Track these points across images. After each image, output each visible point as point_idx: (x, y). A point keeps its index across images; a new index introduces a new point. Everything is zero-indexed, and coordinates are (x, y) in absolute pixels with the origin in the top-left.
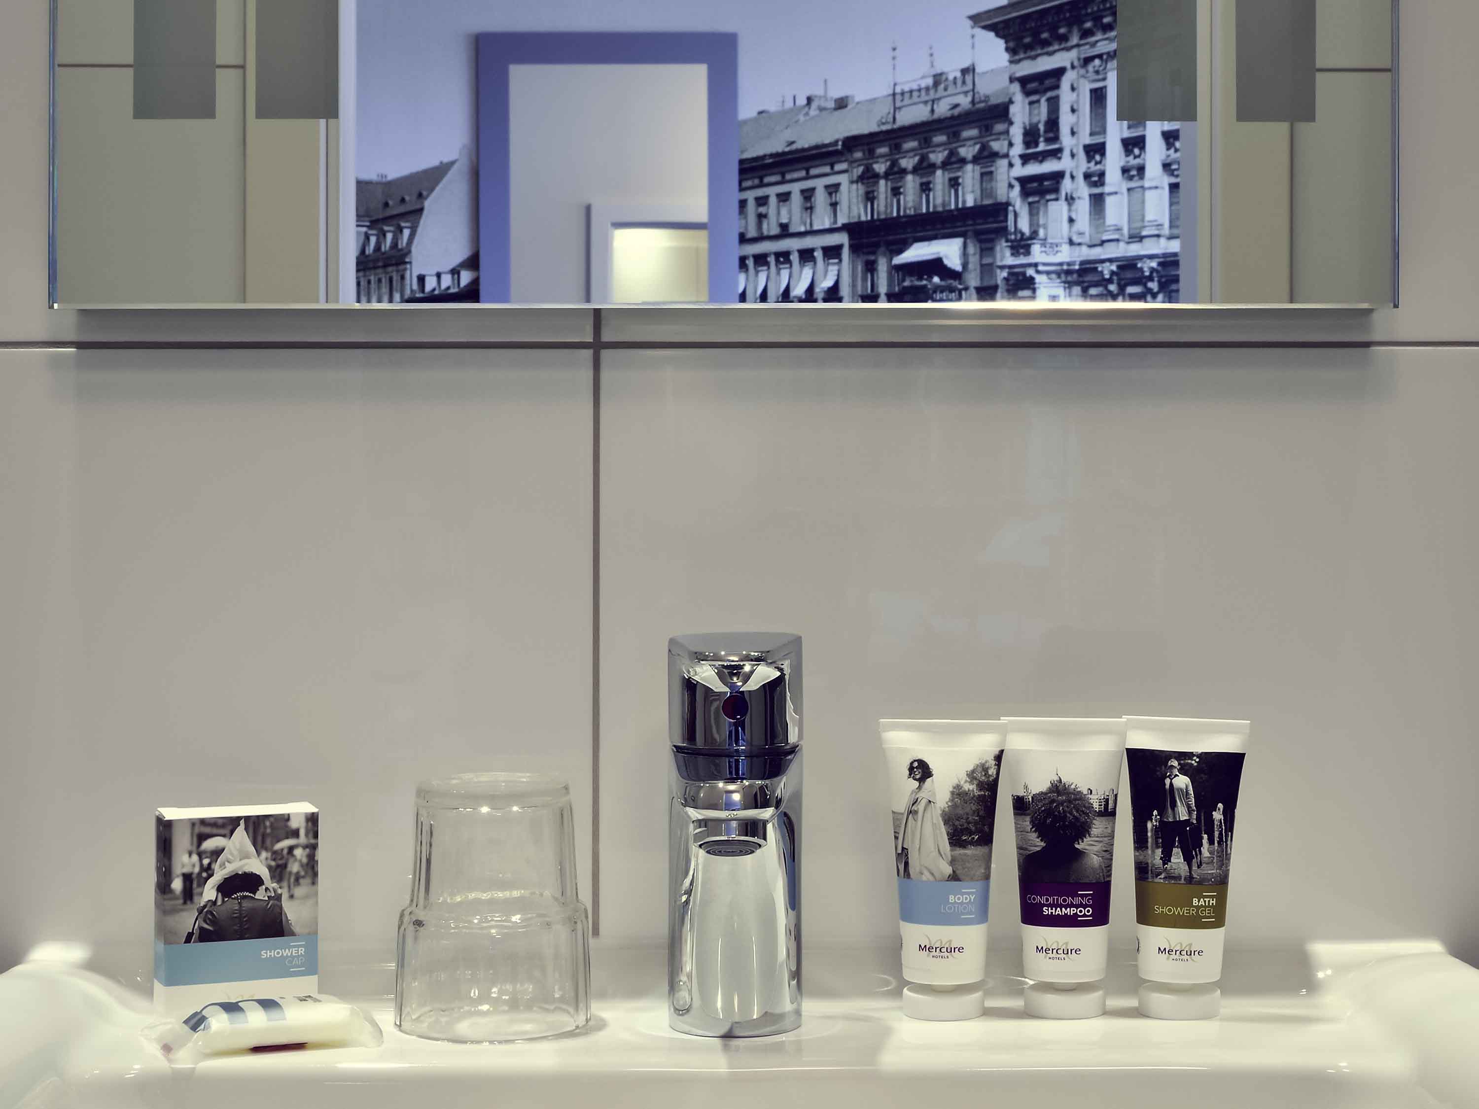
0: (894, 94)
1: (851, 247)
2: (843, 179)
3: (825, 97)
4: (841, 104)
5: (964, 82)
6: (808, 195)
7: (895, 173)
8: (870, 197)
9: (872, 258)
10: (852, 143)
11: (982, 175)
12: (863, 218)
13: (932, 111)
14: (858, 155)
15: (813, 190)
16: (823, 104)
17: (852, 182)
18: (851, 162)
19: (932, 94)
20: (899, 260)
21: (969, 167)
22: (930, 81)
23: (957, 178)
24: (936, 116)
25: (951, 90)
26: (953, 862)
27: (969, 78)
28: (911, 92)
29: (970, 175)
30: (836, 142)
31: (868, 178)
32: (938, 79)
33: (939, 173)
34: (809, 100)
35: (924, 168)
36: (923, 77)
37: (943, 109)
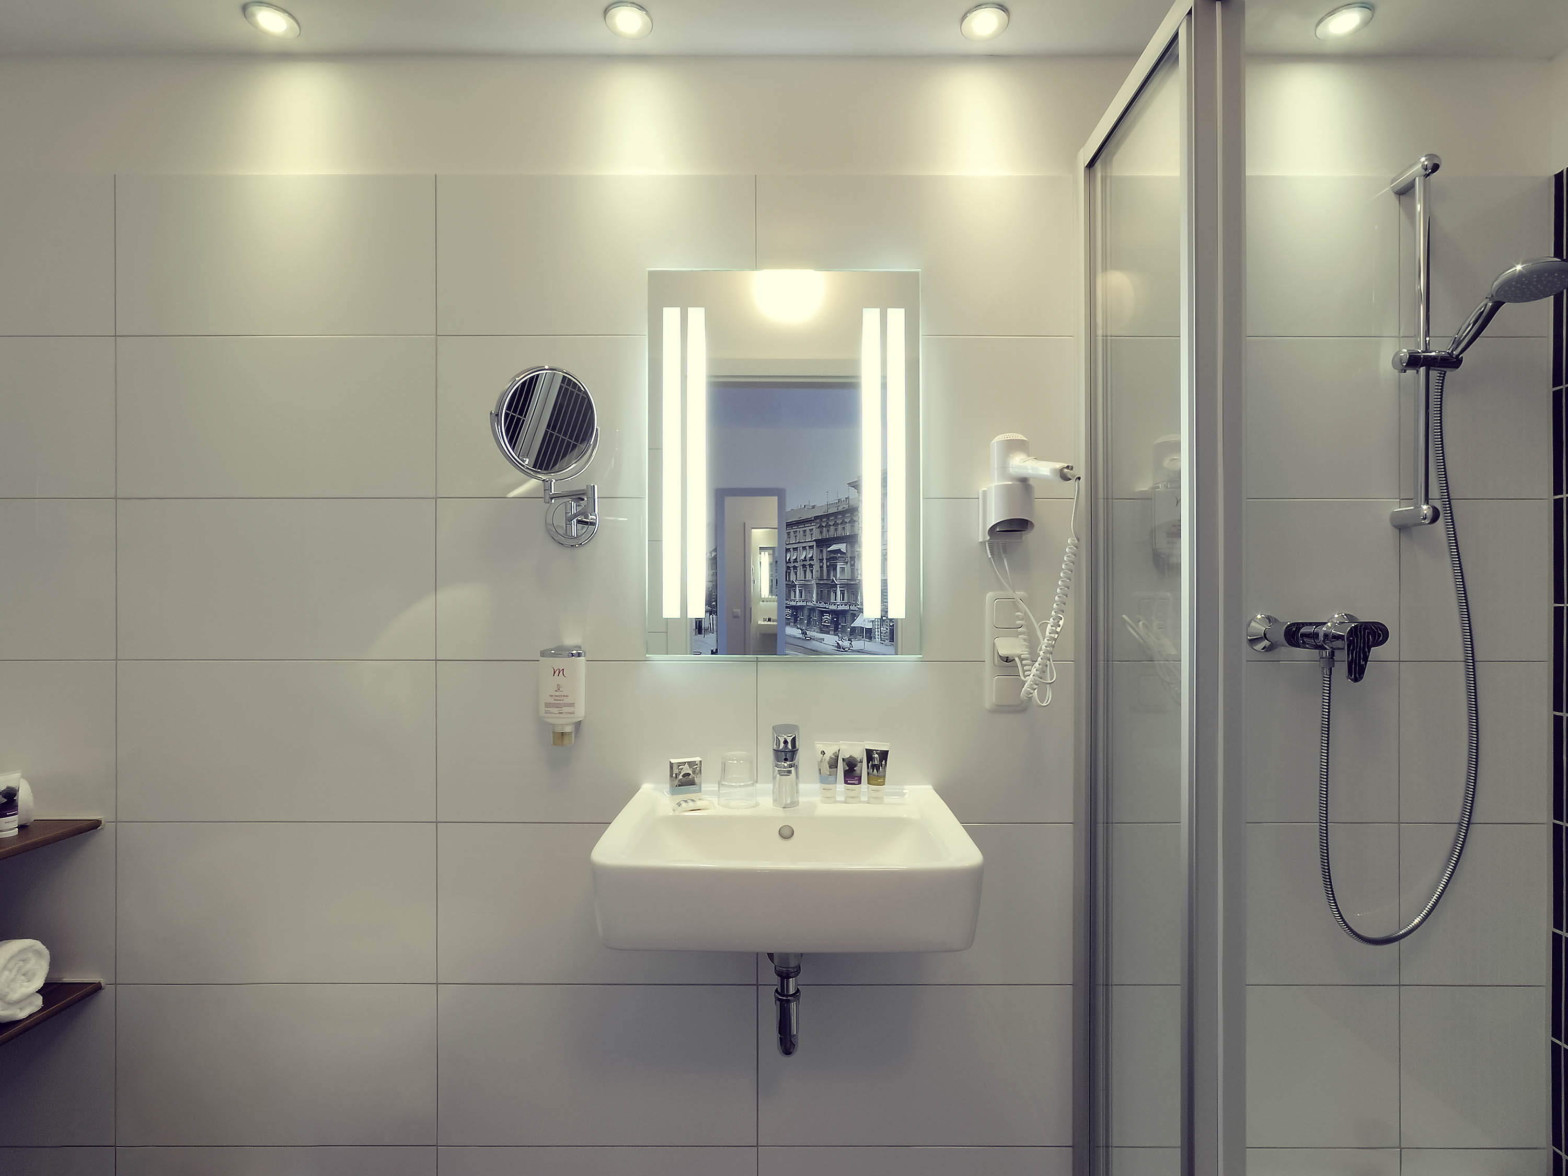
0: (827, 505)
1: (816, 545)
2: (814, 527)
3: (809, 505)
4: (814, 507)
5: (846, 501)
6: (805, 531)
7: (828, 526)
8: (821, 532)
9: (822, 549)
10: (816, 518)
11: (851, 526)
12: (819, 538)
13: (838, 509)
14: (818, 521)
15: (806, 530)
16: (809, 507)
17: (816, 528)
18: (816, 523)
19: (838, 505)
20: (828, 550)
21: (848, 524)
22: (837, 501)
23: (844, 527)
24: (839, 511)
25: (843, 503)
26: (830, 772)
27: (847, 500)
28: (832, 504)
29: (848, 526)
30: (812, 518)
31: (821, 527)
32: (839, 500)
33: (839, 526)
34: (805, 506)
35: (836, 524)
36: (835, 500)
37: (840, 509)
